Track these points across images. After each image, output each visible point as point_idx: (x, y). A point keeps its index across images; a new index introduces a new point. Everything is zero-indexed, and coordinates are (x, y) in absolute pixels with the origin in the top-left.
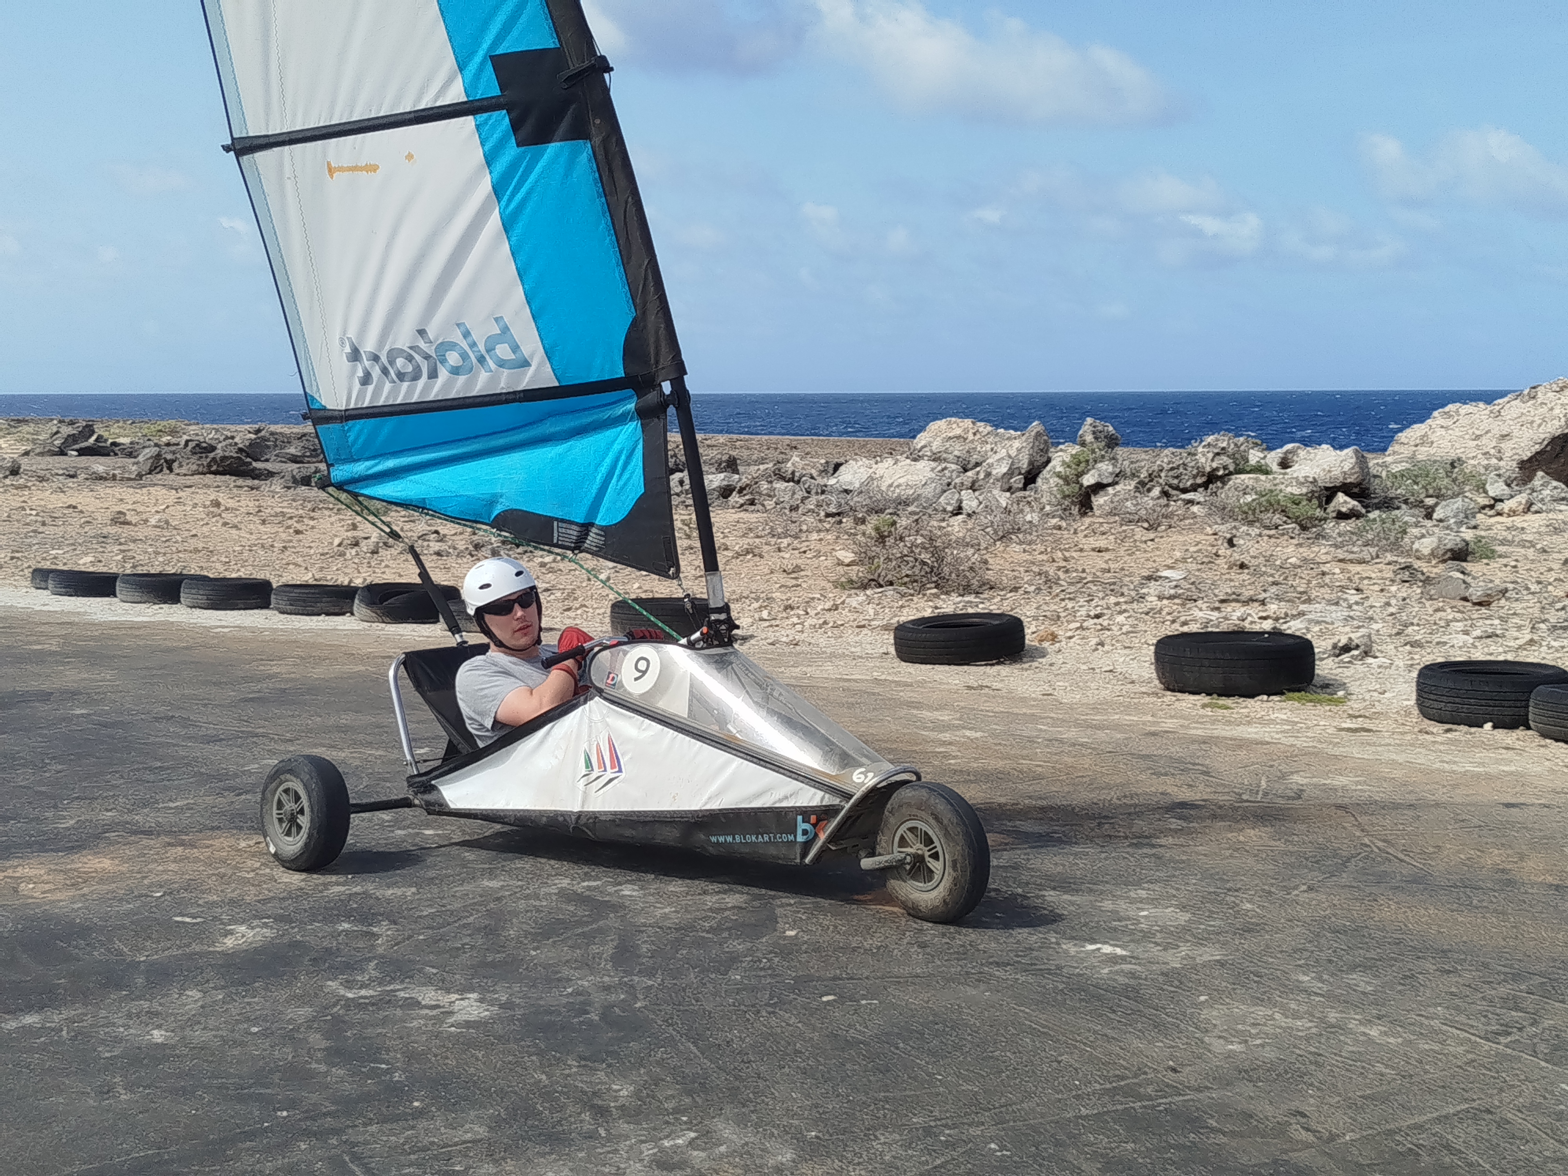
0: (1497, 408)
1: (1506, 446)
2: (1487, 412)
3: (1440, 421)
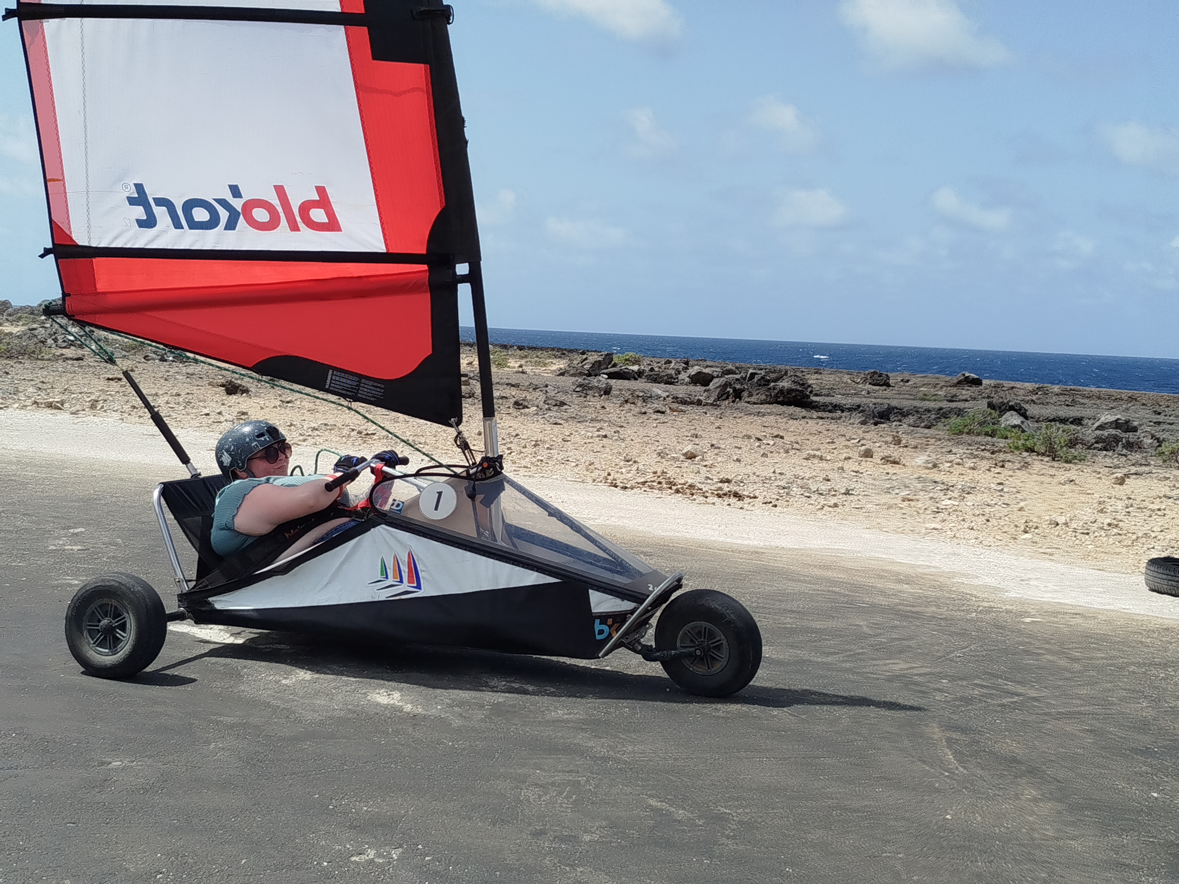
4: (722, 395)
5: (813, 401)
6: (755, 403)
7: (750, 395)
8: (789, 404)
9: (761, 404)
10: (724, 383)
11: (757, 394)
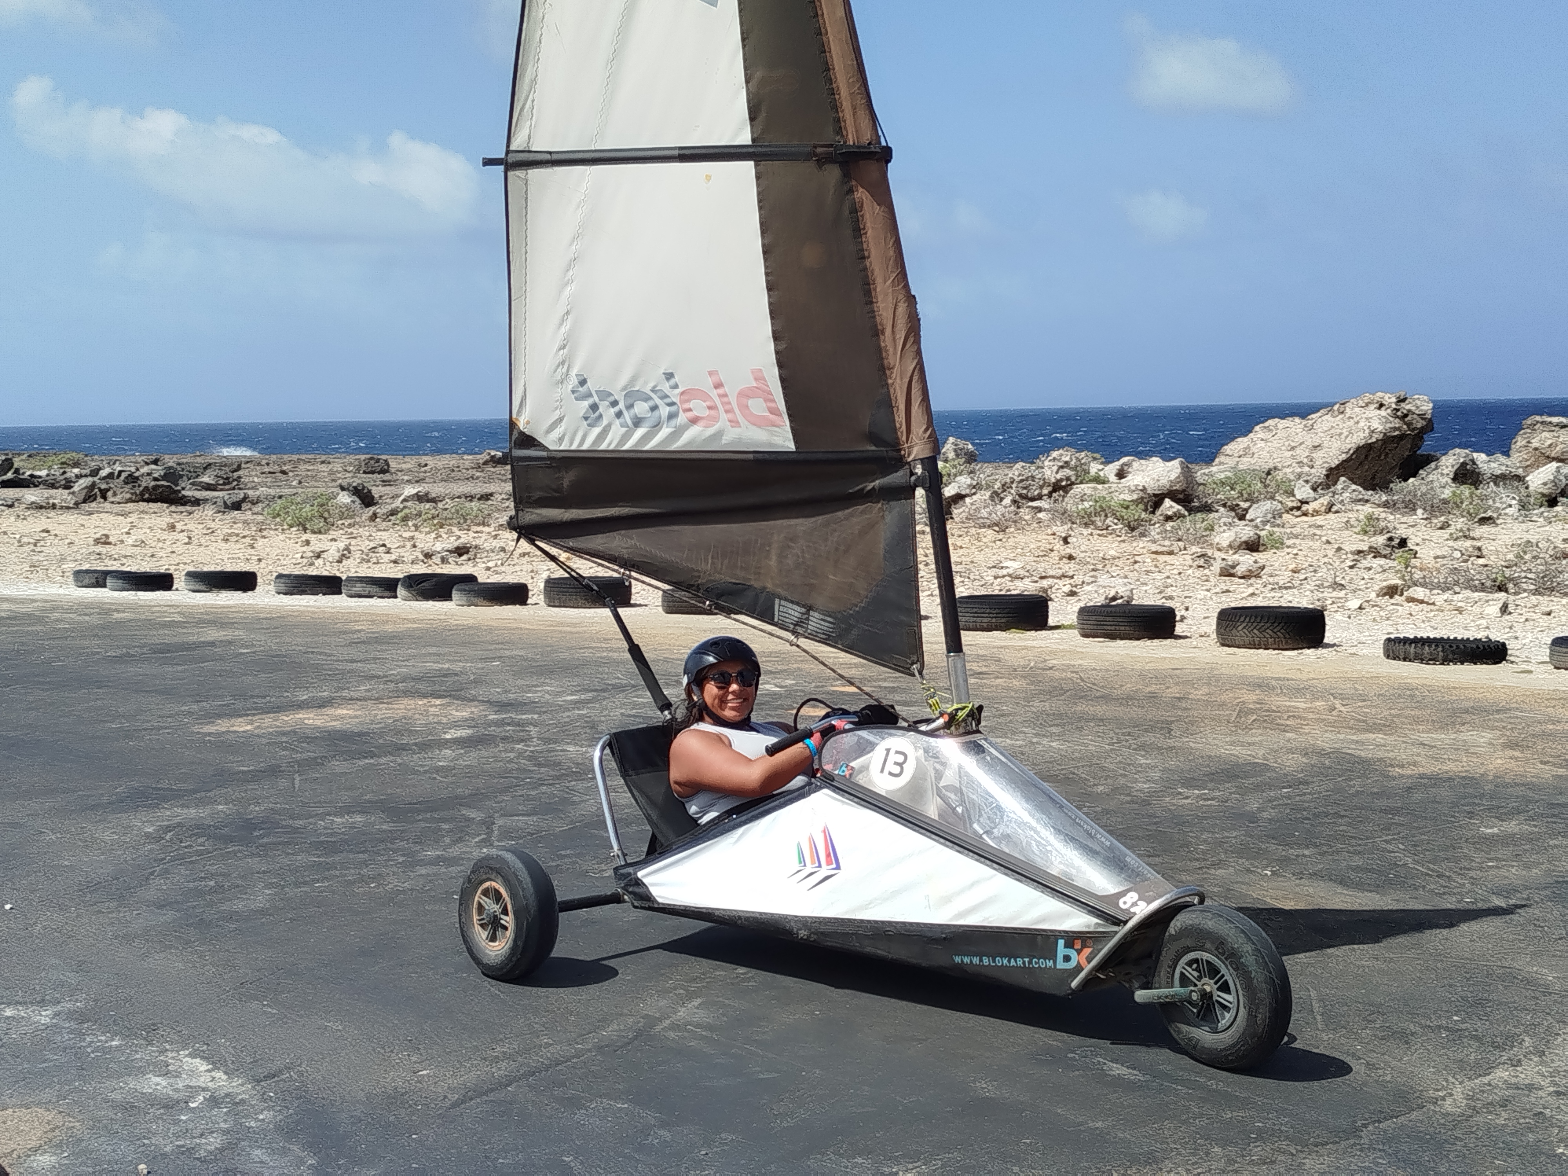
0: (1311, 422)
1: (1318, 455)
2: (1302, 426)
3: (1261, 435)
4: (90, 497)
5: (184, 496)
6: (119, 503)
7: (115, 494)
8: (155, 501)
9: (126, 503)
10: (90, 483)
11: (122, 493)
